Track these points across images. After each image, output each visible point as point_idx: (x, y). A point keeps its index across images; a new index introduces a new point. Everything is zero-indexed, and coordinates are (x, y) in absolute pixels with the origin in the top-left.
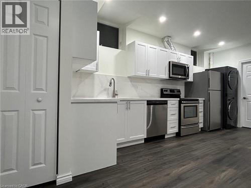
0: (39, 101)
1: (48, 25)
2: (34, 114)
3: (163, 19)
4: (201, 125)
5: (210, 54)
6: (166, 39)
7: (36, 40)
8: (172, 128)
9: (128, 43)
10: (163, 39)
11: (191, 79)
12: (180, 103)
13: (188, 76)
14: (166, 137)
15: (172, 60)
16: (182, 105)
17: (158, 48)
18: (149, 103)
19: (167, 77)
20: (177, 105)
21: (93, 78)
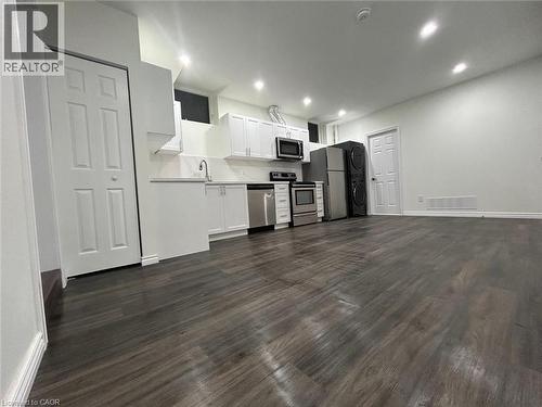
0: (114, 180)
1: (116, 98)
2: (110, 194)
3: (259, 85)
4: (321, 214)
5: (334, 127)
6: (271, 110)
7: (104, 115)
8: (282, 217)
9: (221, 115)
10: (268, 109)
11: (307, 158)
12: (291, 186)
13: (302, 154)
14: (276, 228)
15: (279, 136)
16: (293, 190)
17: (261, 121)
18: (251, 187)
19: (274, 157)
20: (287, 189)
21: (178, 161)
